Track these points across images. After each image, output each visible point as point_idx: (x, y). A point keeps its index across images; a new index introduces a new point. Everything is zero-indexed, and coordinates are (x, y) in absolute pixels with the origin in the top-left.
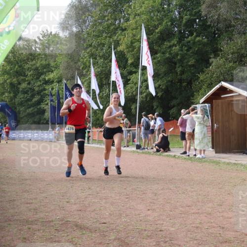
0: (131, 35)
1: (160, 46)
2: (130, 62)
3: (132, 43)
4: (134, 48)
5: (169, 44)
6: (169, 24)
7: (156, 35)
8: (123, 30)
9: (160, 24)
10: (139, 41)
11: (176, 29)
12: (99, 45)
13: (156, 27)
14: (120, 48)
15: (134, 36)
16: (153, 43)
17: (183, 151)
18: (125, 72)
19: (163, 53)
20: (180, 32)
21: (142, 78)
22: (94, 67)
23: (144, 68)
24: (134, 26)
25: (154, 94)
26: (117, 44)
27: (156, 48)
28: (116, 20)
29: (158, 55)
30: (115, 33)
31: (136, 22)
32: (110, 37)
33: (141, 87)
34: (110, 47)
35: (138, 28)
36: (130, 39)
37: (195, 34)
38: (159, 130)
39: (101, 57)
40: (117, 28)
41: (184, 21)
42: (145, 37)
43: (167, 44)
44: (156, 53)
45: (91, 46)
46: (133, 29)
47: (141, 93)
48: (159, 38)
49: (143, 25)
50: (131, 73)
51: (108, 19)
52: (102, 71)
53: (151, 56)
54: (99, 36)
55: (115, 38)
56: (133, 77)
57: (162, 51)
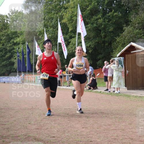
0: (71, 12)
1: (90, 19)
2: (70, 30)
3: (71, 17)
4: (73, 21)
5: (96, 18)
6: (96, 4)
7: (87, 12)
8: (66, 8)
9: (90, 4)
10: (76, 16)
11: (101, 8)
12: (49, 19)
13: (87, 6)
14: (64, 21)
15: (73, 12)
16: (85, 17)
17: (106, 88)
18: (68, 37)
19: (92, 24)
20: (103, 9)
21: (79, 41)
22: (46, 34)
23: (80, 34)
24: (72, 6)
26: (62, 18)
27: (87, 20)
28: (60, 2)
30: (60, 11)
31: (74, 3)
32: (57, 13)
34: (57, 20)
35: (75, 7)
36: (70, 15)
37: (113, 11)
38: (90, 75)
39: (51, 27)
40: (62, 7)
41: (106, 2)
42: (80, 13)
43: (95, 17)
44: (88, 24)
45: (44, 19)
46: (72, 8)
48: (89, 14)
49: (78, 5)
50: (71, 37)
51: (56, 2)
52: (52, 36)
53: (85, 25)
54: (49, 13)
55: (60, 14)
56: (72, 40)
57: (92, 22)
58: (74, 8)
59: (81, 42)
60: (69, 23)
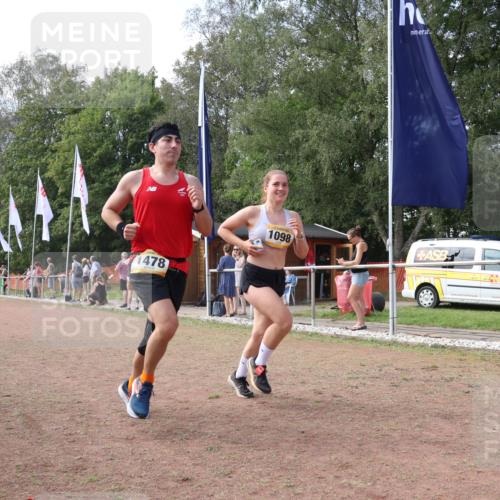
0: (62, 157)
1: (98, 174)
2: (60, 191)
3: (63, 168)
4: (66, 174)
5: (110, 172)
6: (111, 146)
7: (94, 160)
8: (54, 152)
9: (99, 146)
10: (72, 166)
11: (119, 153)
12: (22, 169)
13: (95, 150)
14: (48, 174)
15: (66, 159)
16: (89, 169)
18: (56, 204)
19: (102, 183)
20: (124, 157)
21: (76, 213)
22: (14, 197)
23: (77, 200)
24: (66, 147)
25: (88, 232)
26: (44, 169)
27: (93, 176)
28: (44, 138)
29: (96, 185)
30: (43, 155)
31: (69, 142)
32: (36, 159)
33: (73, 224)
34: (36, 172)
35: (71, 150)
36: (60, 164)
37: (142, 160)
39: (24, 183)
40: (46, 149)
41: (129, 144)
42: (79, 161)
43: (107, 171)
44: (94, 182)
45: (11, 169)
46: (64, 152)
47: (73, 231)
48: (98, 164)
49: (77, 148)
50: (62, 206)
51: (35, 137)
52: (25, 202)
53: (87, 185)
54: (21, 157)
55: (43, 160)
56: (64, 211)
57: (101, 179)
58: (69, 151)
59: (80, 216)
60: (59, 179)
